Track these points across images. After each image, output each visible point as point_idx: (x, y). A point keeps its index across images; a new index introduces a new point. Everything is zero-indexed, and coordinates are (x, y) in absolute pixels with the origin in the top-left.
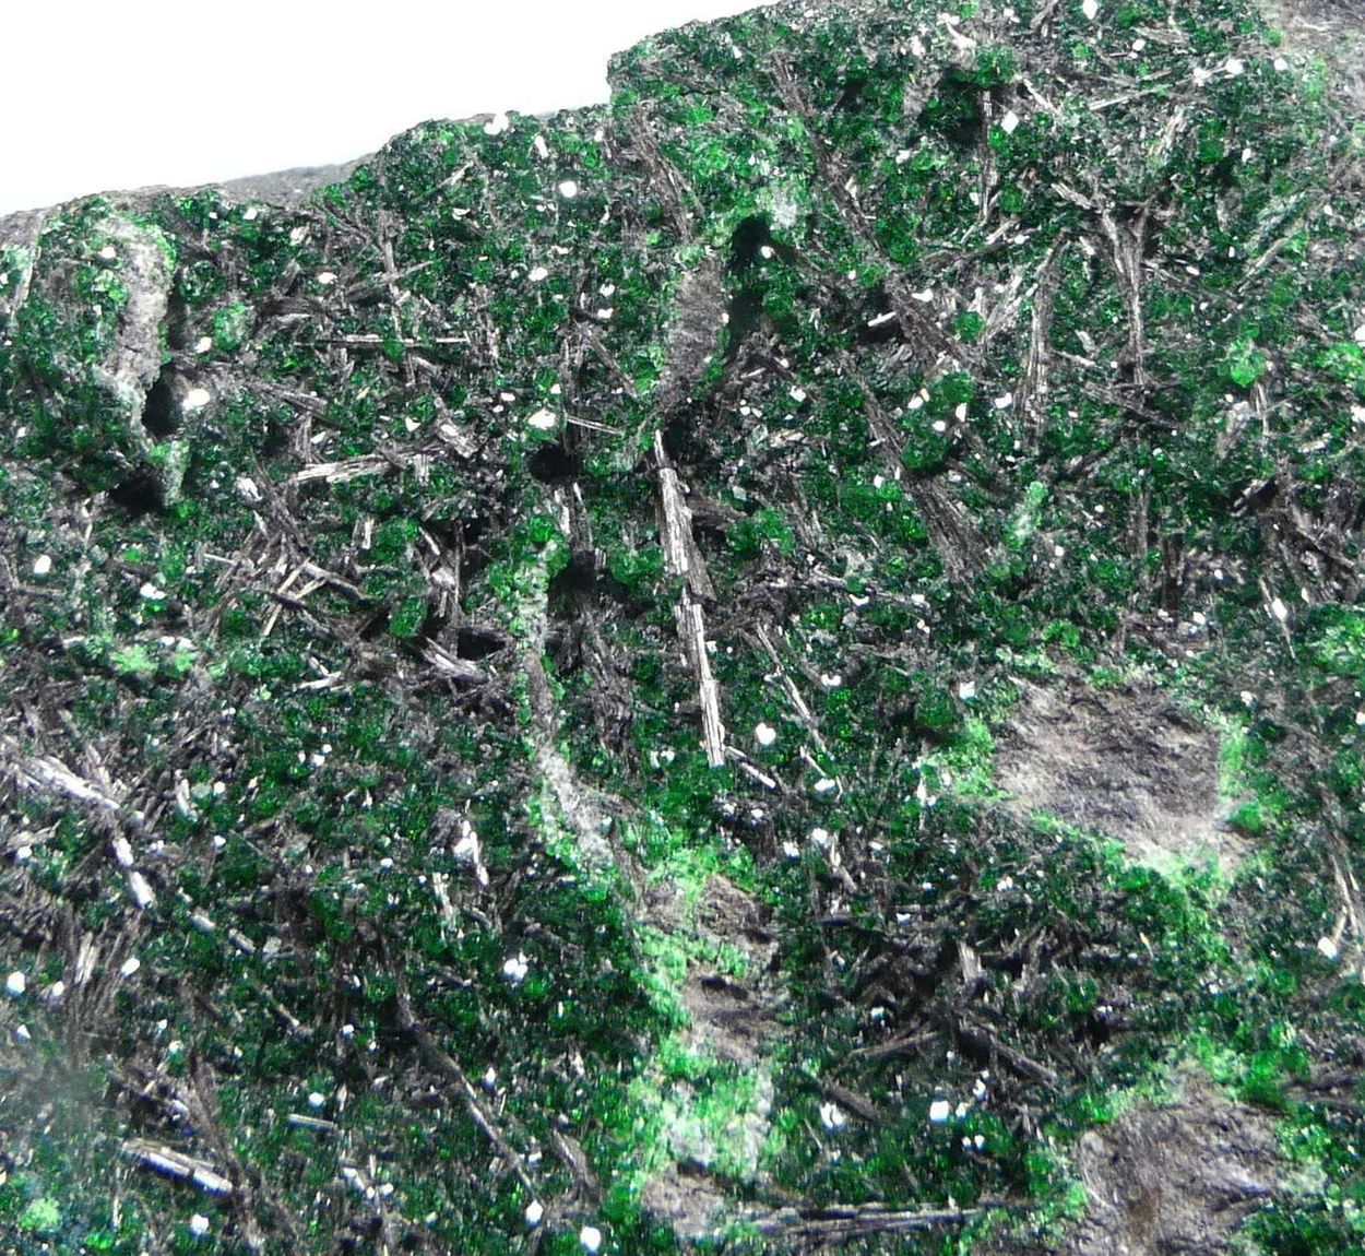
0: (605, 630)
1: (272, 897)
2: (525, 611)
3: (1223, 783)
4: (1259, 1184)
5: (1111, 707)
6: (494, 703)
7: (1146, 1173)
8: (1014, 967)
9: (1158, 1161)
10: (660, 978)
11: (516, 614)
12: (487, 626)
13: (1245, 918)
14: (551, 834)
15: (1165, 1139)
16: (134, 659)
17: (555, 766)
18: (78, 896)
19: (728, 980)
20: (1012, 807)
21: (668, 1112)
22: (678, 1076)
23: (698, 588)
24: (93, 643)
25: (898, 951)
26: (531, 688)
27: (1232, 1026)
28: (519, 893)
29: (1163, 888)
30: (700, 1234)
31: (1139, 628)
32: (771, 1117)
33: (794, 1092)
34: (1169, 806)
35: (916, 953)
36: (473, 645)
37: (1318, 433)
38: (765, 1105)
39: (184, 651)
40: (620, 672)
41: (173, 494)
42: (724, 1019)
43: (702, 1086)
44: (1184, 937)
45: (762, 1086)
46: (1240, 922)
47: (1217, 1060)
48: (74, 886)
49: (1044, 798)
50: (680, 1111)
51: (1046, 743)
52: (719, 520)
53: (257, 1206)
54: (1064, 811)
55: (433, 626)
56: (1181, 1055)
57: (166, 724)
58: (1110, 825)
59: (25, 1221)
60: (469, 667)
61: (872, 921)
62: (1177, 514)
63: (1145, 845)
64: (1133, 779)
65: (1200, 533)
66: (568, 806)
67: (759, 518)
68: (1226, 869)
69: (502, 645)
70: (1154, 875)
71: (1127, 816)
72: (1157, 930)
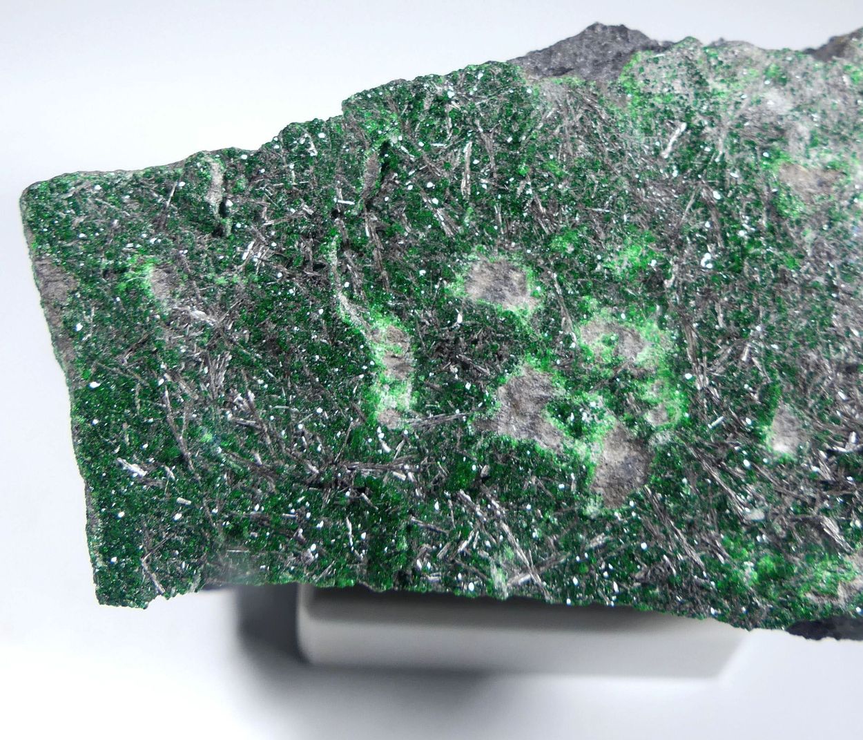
0: (354, 260)
1: (266, 343)
2: (331, 255)
3: (528, 286)
4: (548, 395)
5: (496, 268)
6: (325, 282)
7: (517, 396)
8: (475, 342)
9: (520, 392)
10: (377, 355)
11: (328, 257)
12: (320, 261)
13: (538, 322)
14: (342, 315)
15: (521, 386)
16: (221, 280)
17: (342, 298)
18: (210, 348)
19: (396, 355)
20: (471, 298)
21: (383, 394)
22: (384, 383)
23: (379, 246)
24: (209, 276)
25: (442, 341)
26: (334, 275)
27: (536, 351)
28: (335, 334)
29: (514, 316)
30: (394, 428)
31: (501, 245)
32: (412, 394)
33: (417, 387)
34: (514, 295)
35: (447, 341)
36: (317, 267)
37: (545, 186)
38: (410, 390)
39: (236, 278)
40: (360, 271)
41: (229, 233)
42: (396, 368)
43: (392, 386)
44: (521, 329)
45: (409, 386)
46: (536, 323)
47: (532, 362)
48: (208, 346)
49: (479, 295)
50: (386, 394)
51: (479, 280)
52: (383, 227)
53: (269, 431)
54: (485, 298)
55: (305, 264)
56: (523, 362)
57: (232, 298)
58: (498, 301)
59: (203, 440)
60: (316, 274)
61: (435, 333)
62: (508, 212)
63: (508, 305)
64: (503, 288)
65: (515, 217)
66: (347, 309)
67: (394, 225)
68: (531, 310)
69: (325, 266)
70: (511, 313)
71: (503, 297)
72: (513, 328)
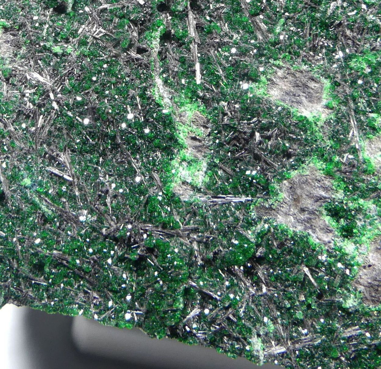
0: (173, 49)
1: (87, 109)
2: (154, 43)
3: (324, 96)
4: (327, 195)
5: (297, 75)
6: (145, 65)
7: (299, 191)
8: (269, 138)
9: (302, 189)
10: (181, 136)
11: (151, 43)
12: (144, 46)
13: (328, 129)
14: (156, 97)
15: (304, 183)
16: (57, 49)
17: (159, 81)
18: (40, 106)
19: (198, 137)
20: (271, 99)
21: (181, 169)
22: (184, 160)
23: (196, 41)
24: (48, 45)
25: (240, 132)
26: (154, 61)
27: (323, 155)
28: (148, 112)
29: (307, 121)
30: (186, 200)
31: (305, 56)
32: (206, 173)
33: (212, 166)
34: (310, 101)
35: (245, 133)
36: (141, 51)
37: (353, 10)
38: (205, 169)
39: (69, 49)
40: (176, 59)
41: (69, 9)
42: (196, 147)
43: (189, 163)
44: (312, 133)
45: (204, 165)
46: (326, 131)
47: (318, 164)
48: (39, 103)
49: (279, 97)
50: (183, 169)
51: (280, 84)
52: (203, 24)
53: (78, 185)
54: (284, 101)
55: (131, 46)
56: (309, 163)
57: (64, 66)
58: (295, 105)
59: (22, 183)
60: (139, 56)
61: (235, 124)
62: (317, 29)
63: (303, 110)
64: (301, 94)
65: (322, 34)
66: (161, 91)
67: (212, 24)
68: (323, 117)
69: (148, 51)
70: (306, 117)
71: (299, 103)
72: (305, 131)
